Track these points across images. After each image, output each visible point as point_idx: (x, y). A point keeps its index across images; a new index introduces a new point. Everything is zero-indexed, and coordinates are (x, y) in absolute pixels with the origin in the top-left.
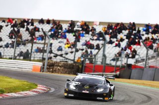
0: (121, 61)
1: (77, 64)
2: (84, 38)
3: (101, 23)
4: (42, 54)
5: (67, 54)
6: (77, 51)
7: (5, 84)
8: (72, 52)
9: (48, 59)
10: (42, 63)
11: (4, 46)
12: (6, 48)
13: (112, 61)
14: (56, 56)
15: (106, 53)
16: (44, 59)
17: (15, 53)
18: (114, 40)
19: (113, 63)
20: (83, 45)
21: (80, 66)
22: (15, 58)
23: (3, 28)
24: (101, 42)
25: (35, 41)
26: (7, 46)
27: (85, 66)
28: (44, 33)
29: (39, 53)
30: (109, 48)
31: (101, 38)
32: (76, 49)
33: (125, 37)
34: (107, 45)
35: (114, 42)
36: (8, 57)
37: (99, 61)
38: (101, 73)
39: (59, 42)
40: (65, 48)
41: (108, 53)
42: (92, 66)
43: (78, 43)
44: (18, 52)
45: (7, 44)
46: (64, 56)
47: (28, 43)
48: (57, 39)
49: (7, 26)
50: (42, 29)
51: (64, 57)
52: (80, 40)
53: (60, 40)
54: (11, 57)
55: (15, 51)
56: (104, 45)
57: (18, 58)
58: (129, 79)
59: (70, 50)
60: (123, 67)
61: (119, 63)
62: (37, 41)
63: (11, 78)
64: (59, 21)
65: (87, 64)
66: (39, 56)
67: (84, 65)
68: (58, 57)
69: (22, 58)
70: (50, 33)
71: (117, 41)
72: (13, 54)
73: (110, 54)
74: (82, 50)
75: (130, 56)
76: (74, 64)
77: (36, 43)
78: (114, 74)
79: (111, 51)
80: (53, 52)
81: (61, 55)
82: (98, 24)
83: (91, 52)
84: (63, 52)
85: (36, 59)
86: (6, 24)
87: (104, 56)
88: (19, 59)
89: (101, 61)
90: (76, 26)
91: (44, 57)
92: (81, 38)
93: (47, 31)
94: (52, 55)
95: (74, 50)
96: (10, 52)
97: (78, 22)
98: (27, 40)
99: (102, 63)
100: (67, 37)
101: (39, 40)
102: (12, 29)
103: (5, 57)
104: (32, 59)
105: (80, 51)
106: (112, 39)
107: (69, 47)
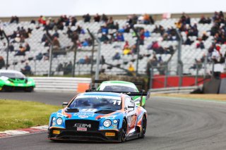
0: (205, 68)
1: (142, 78)
2: (150, 38)
3: (173, 16)
4: (90, 65)
5: (126, 63)
6: (141, 58)
7: (35, 112)
8: (133, 61)
9: (100, 72)
10: (90, 79)
11: (35, 58)
12: (37, 61)
13: (192, 70)
14: (110, 67)
15: (182, 58)
16: (93, 73)
17: (51, 68)
18: (194, 38)
19: (194, 72)
20: (149, 49)
21: (146, 80)
22: (52, 74)
23: (32, 32)
24: (174, 43)
25: (79, 48)
26: (39, 57)
27: (153, 80)
28: (91, 35)
29: (85, 65)
30: (186, 50)
31: (174, 37)
32: (138, 55)
33: (208, 34)
34: (183, 46)
35: (193, 42)
36: (42, 73)
37: (173, 70)
38: (177, 88)
39: (115, 47)
40: (123, 55)
41: (185, 58)
42: (163, 79)
43: (141, 46)
44: (55, 66)
45: (40, 54)
46: (122, 66)
47: (69, 51)
48: (110, 43)
49: (38, 28)
50: (88, 29)
51: (123, 69)
52: (145, 42)
53: (116, 43)
54: (45, 73)
55: (51, 64)
56: (179, 47)
57: (56, 73)
58: (218, 93)
59: (130, 57)
60: (208, 77)
61: (202, 72)
62: (83, 48)
63: (44, 103)
64: (111, 17)
65: (156, 76)
66: (86, 68)
67: (152, 78)
68: (114, 69)
69: (62, 73)
70: (100, 35)
71: (197, 39)
72: (48, 69)
73: (188, 59)
74: (148, 56)
75: (219, 60)
76: (137, 78)
77: (80, 50)
78: (196, 87)
79: (190, 55)
80: (106, 61)
81: (118, 66)
82: (169, 16)
83: (160, 58)
84: (121, 62)
85: (82, 73)
86: (37, 25)
87: (180, 62)
88: (57, 76)
89: (176, 70)
90: (138, 22)
91: (93, 70)
92: (145, 38)
93: (96, 31)
94: (105, 66)
95: (136, 57)
96: (44, 66)
97: (140, 15)
98: (68, 47)
99: (177, 73)
100: (126, 39)
101: (85, 46)
102: (45, 32)
103: (37, 74)
104: (76, 73)
105: (145, 58)
106: (190, 37)
107: (129, 54)
